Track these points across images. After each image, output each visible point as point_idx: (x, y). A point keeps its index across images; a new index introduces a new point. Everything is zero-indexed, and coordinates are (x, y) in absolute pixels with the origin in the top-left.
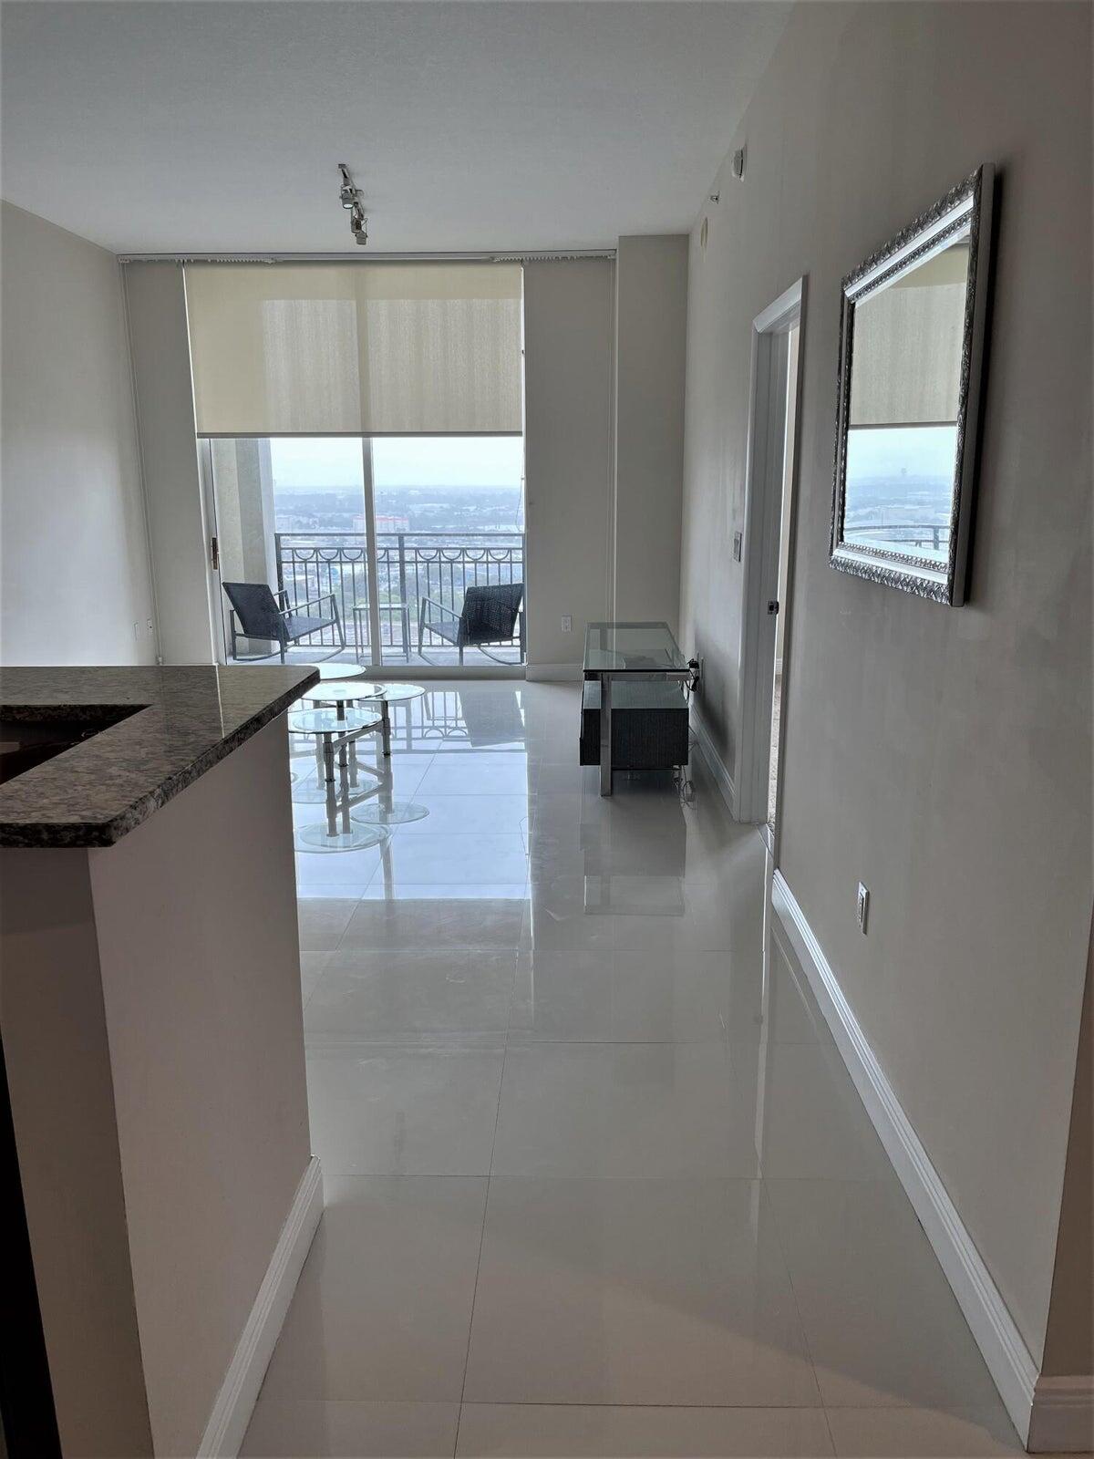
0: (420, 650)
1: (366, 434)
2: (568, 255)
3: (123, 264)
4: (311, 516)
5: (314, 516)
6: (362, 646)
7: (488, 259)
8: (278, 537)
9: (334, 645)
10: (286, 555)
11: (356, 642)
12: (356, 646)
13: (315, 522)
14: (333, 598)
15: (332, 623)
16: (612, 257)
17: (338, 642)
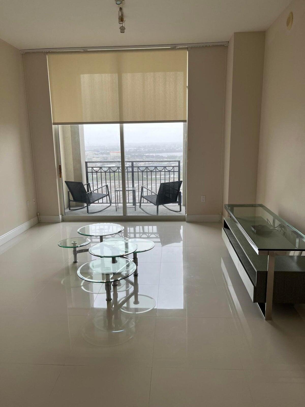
0: (140, 205)
1: (121, 122)
2: (208, 45)
3: (22, 54)
4: (98, 152)
5: (99, 152)
6: (118, 203)
7: (174, 47)
8: (86, 163)
9: (107, 203)
10: (90, 170)
11: (116, 202)
12: (116, 203)
13: (99, 153)
14: (107, 186)
15: (106, 196)
16: (227, 45)
17: (109, 202)
